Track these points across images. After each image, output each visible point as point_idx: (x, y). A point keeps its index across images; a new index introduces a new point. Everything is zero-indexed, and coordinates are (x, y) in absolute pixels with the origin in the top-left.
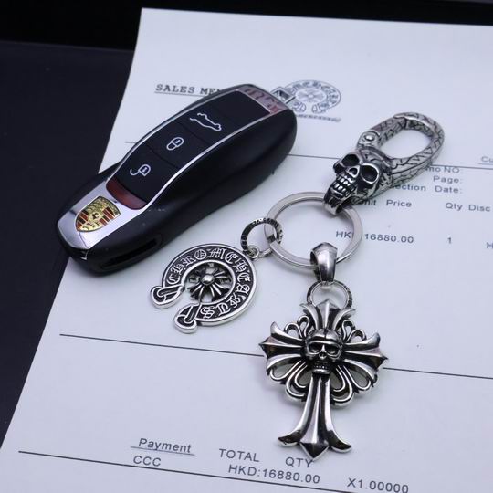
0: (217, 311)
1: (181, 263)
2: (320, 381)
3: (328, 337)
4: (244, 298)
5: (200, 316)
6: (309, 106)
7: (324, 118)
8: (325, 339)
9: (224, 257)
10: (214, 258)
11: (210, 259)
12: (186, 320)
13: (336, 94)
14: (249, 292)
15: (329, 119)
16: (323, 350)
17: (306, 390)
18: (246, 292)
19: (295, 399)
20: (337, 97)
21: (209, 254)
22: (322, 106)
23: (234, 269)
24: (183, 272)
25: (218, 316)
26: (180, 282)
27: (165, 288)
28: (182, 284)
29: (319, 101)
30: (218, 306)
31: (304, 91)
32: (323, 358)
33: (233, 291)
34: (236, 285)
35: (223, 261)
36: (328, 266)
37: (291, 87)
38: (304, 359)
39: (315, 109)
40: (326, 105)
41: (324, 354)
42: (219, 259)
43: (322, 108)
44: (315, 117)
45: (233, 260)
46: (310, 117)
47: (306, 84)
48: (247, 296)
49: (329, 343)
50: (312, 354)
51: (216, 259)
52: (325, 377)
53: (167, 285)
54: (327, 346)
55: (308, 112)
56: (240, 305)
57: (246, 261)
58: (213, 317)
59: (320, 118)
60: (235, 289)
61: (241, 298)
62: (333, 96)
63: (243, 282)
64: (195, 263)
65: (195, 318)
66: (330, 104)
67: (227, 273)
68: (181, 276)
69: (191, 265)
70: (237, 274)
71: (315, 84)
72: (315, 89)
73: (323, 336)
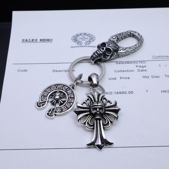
0: (62, 110)
1: (46, 91)
2: (98, 121)
3: (99, 105)
4: (72, 104)
5: (56, 112)
6: (84, 42)
7: (90, 47)
8: (98, 106)
9: (62, 88)
10: (59, 89)
11: (57, 89)
12: (50, 114)
13: (93, 37)
14: (74, 102)
15: (92, 47)
16: (98, 110)
17: (94, 125)
18: (72, 102)
19: (90, 129)
20: (94, 38)
21: (57, 87)
22: (88, 42)
23: (67, 93)
24: (47, 95)
25: (62, 112)
26: (46, 99)
27: (41, 102)
28: (47, 100)
29: (87, 40)
30: (62, 108)
31: (80, 37)
32: (98, 113)
33: (68, 101)
34: (68, 99)
35: (62, 90)
36: (96, 83)
37: (75, 36)
38: (91, 114)
39: (86, 43)
40: (90, 42)
41: (99, 111)
42: (61, 89)
43: (89, 43)
44: (87, 46)
45: (66, 89)
46: (85, 46)
47: (81, 34)
48: (73, 103)
49: (100, 107)
50: (94, 112)
51: (60, 89)
52: (100, 120)
53: (42, 100)
54: (99, 108)
55: (84, 45)
56: (70, 107)
57: (71, 89)
58: (61, 112)
59: (88, 46)
60: (68, 100)
61: (71, 104)
62: (92, 38)
63: (71, 98)
64: (51, 91)
65: (54, 113)
66: (91, 41)
67: (64, 94)
68: (47, 97)
69: (50, 92)
70: (68, 95)
71: (85, 34)
72: (84, 36)
73: (97, 105)
